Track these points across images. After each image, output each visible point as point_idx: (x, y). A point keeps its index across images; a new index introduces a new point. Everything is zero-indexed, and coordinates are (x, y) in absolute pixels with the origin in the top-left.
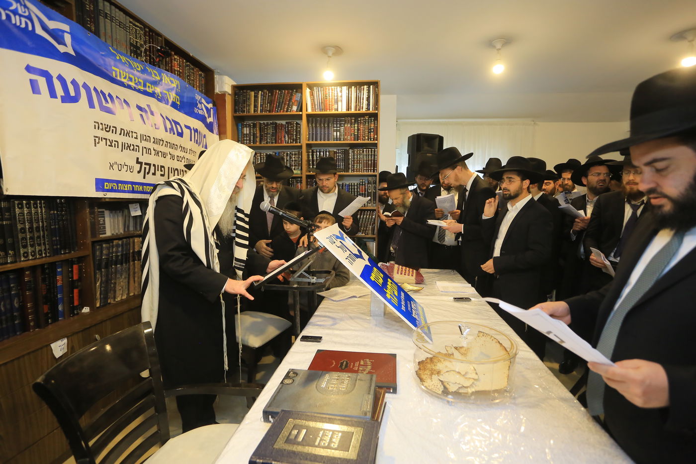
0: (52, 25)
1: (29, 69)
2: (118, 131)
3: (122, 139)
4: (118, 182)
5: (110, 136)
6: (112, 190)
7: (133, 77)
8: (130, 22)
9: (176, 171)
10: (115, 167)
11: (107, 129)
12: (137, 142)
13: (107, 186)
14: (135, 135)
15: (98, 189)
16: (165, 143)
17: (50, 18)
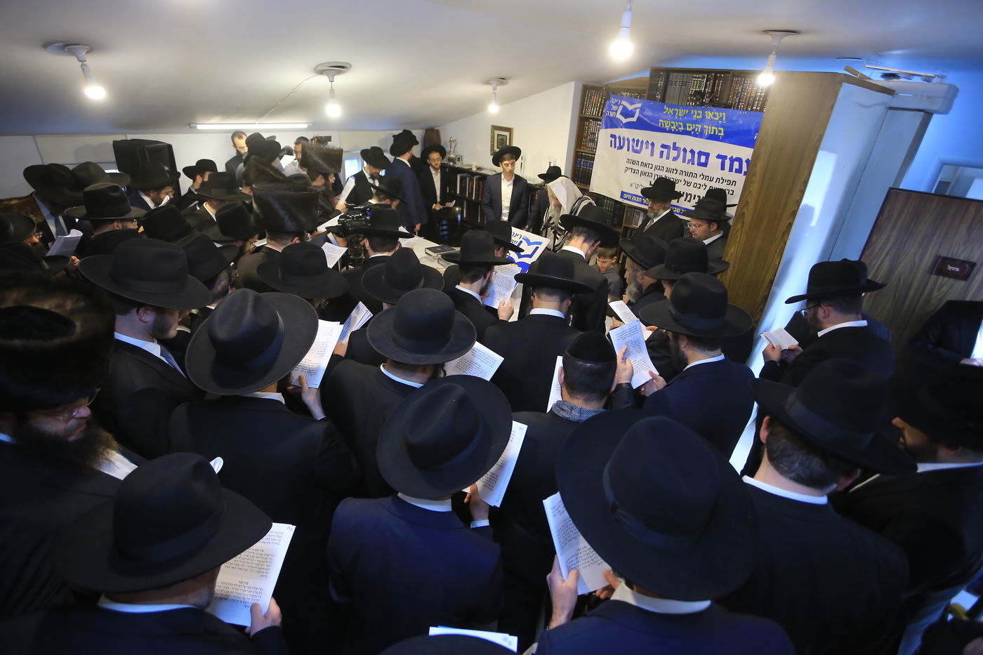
0: (630, 108)
1: (613, 136)
2: (640, 164)
3: (641, 169)
4: (632, 195)
5: (635, 167)
6: (627, 199)
7: (674, 123)
8: (694, 78)
9: (689, 196)
10: (634, 186)
11: (633, 162)
12: (652, 171)
13: (625, 196)
14: (650, 166)
15: (622, 197)
16: (679, 172)
17: (632, 104)
